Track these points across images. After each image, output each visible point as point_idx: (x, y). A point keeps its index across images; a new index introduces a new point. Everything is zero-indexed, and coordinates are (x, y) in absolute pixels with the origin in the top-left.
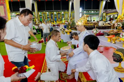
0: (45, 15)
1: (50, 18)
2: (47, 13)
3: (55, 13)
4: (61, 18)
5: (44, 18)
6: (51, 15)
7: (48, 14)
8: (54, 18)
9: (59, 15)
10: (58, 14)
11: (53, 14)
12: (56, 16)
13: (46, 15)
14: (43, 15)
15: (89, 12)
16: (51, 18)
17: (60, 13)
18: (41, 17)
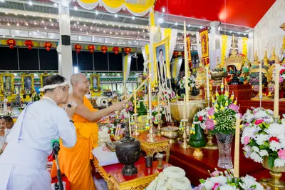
0: (10, 80)
1: (23, 86)
2: (15, 74)
3: (36, 75)
5: (5, 86)
7: (18, 78)
8: (33, 87)
10: (44, 78)
12: (38, 83)
13: (12, 80)
15: (111, 75)
16: (25, 86)
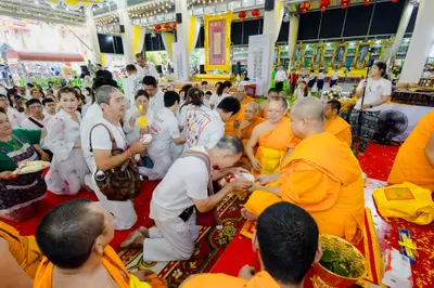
1: (333, 58)
2: (329, 44)
3: (352, 45)
4: (367, 59)
5: (315, 59)
6: (338, 51)
7: (330, 48)
8: (344, 59)
9: (362, 51)
10: (361, 47)
11: (344, 48)
12: (351, 55)
13: (324, 52)
14: (315, 51)
16: (335, 58)
17: (368, 46)
18: (309, 56)
